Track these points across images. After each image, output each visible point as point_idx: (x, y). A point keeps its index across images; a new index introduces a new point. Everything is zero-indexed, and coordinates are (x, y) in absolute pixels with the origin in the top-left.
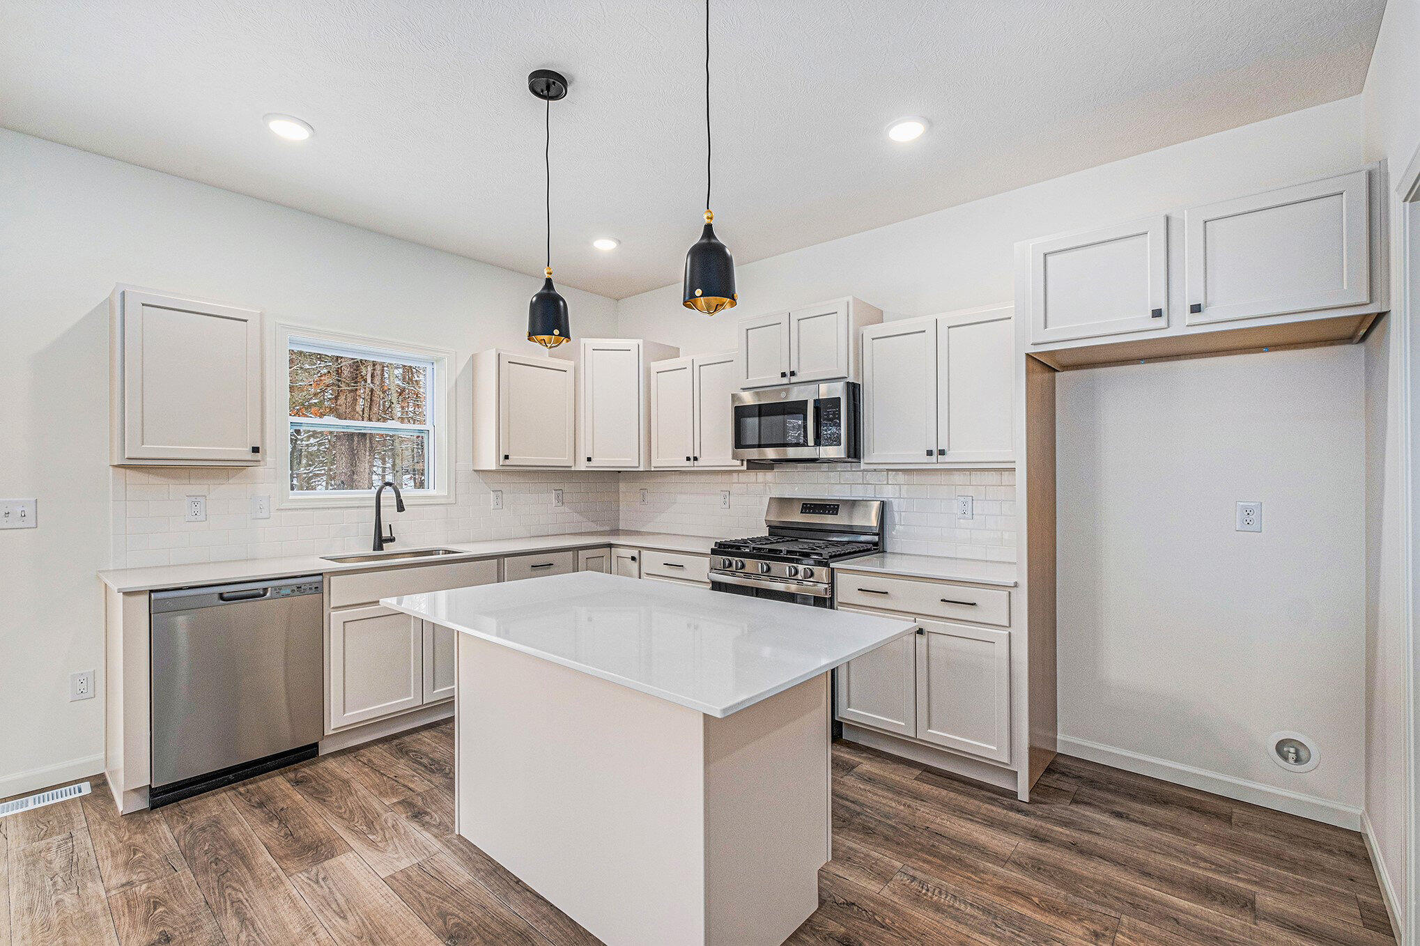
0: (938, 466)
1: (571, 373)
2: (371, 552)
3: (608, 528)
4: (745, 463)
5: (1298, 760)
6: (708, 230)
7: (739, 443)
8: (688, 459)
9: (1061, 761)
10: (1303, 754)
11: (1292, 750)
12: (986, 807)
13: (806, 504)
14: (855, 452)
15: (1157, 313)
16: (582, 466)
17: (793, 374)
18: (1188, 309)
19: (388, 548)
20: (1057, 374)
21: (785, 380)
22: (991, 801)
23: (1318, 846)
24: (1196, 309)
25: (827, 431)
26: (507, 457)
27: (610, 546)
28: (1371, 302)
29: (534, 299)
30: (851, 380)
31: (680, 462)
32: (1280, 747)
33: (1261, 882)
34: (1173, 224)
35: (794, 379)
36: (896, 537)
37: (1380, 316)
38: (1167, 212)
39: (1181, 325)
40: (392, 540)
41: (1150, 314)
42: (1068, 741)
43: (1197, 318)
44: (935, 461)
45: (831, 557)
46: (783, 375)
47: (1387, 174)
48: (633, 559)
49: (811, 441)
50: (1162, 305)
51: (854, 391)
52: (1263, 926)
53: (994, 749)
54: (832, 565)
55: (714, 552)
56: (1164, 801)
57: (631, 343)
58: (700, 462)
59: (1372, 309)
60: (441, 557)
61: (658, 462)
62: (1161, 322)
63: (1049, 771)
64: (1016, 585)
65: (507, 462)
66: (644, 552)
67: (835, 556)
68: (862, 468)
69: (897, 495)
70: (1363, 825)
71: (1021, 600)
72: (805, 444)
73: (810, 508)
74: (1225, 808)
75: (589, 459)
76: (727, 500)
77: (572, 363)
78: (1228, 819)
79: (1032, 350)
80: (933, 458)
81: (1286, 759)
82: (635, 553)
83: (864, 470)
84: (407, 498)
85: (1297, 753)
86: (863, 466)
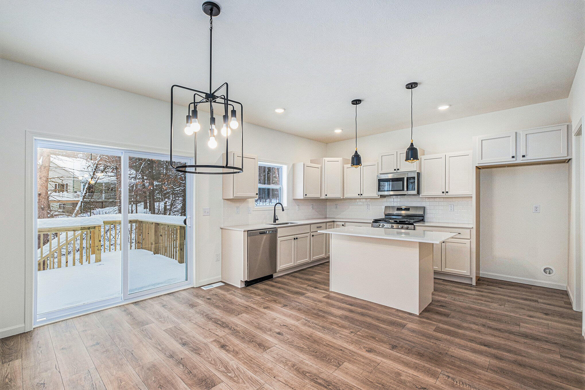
0: (446, 196)
1: (320, 168)
2: (273, 223)
3: (324, 217)
4: (379, 196)
5: (550, 273)
6: (412, 144)
7: (379, 190)
8: (359, 195)
9: (481, 278)
10: (551, 272)
11: (548, 271)
12: (464, 287)
13: (398, 208)
14: (418, 193)
15: (513, 157)
16: (323, 197)
17: (398, 169)
18: (521, 156)
19: (277, 222)
20: (481, 170)
21: (395, 171)
22: (466, 286)
23: (555, 293)
24: (524, 156)
25: (410, 186)
26: (306, 195)
27: (334, 222)
28: (568, 156)
29: (353, 156)
30: (418, 171)
31: (356, 195)
32: (545, 270)
33: (540, 298)
34: (518, 134)
35: (398, 171)
36: (427, 217)
37: (570, 159)
38: (516, 131)
39: (520, 160)
40: (278, 220)
41: (511, 157)
42: (484, 273)
43: (524, 158)
44: (445, 195)
45: (414, 222)
46: (395, 170)
47: (572, 126)
48: (343, 225)
49: (405, 189)
50: (514, 155)
51: (419, 174)
52: (540, 304)
53: (465, 272)
54: (414, 225)
55: (373, 222)
56: (513, 286)
57: (340, 159)
58: (363, 196)
59: (568, 158)
60: (290, 225)
61: (346, 196)
62: (514, 159)
63: (479, 280)
64: (472, 228)
65: (306, 196)
66: (346, 223)
67: (416, 222)
68: (420, 197)
69: (429, 205)
70: (567, 288)
71: (474, 232)
72: (403, 190)
73: (400, 209)
74: (530, 287)
75: (326, 195)
76: (368, 207)
77: (320, 165)
78: (531, 289)
79: (477, 165)
80: (444, 194)
81: (546, 273)
82: (343, 223)
83: (421, 198)
84: (285, 207)
85: (549, 271)
86: (420, 196)
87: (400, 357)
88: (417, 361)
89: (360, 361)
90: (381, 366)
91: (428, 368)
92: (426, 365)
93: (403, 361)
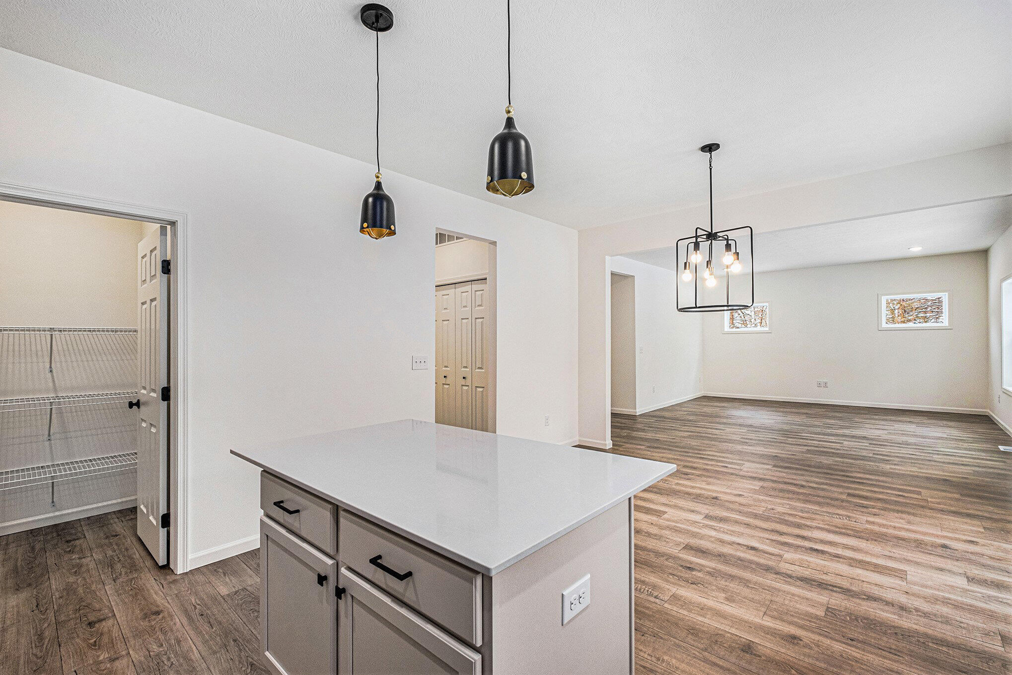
87: (731, 627)
88: (701, 619)
89: (799, 618)
90: (761, 611)
91: (684, 609)
92: (685, 613)
93: (725, 618)
